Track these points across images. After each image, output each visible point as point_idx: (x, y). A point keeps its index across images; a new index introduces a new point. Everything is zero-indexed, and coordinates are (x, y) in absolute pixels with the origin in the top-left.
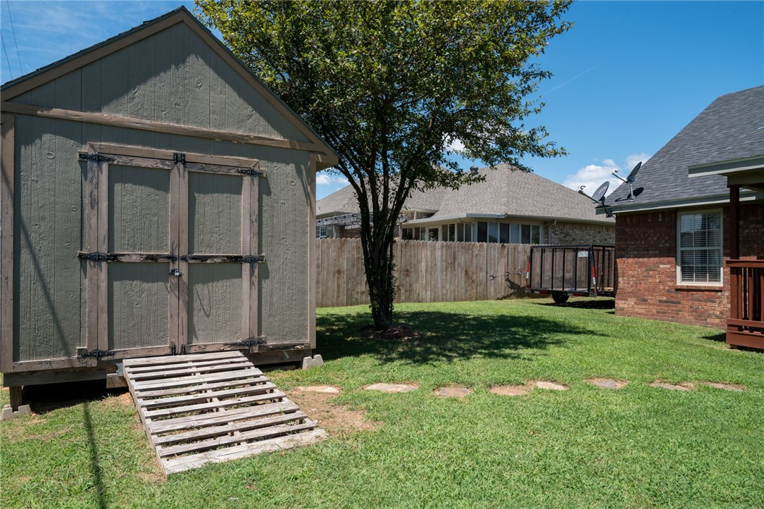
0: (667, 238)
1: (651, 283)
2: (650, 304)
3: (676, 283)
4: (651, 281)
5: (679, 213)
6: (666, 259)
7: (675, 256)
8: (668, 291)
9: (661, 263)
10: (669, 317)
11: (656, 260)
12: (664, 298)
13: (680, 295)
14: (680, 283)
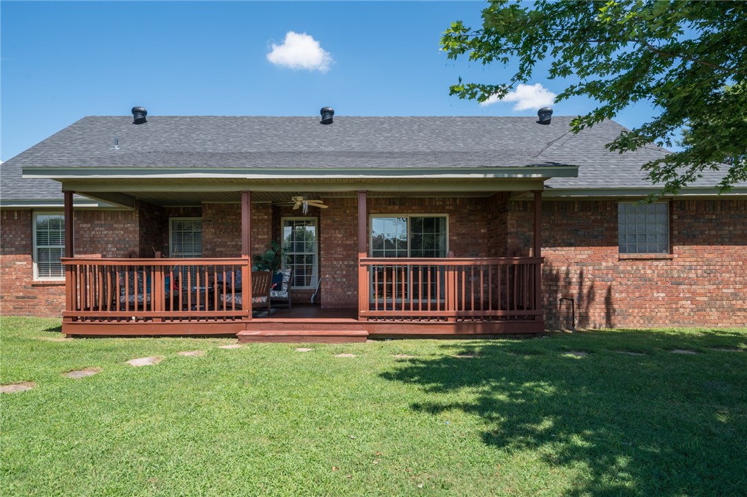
0: (23, 236)
1: (7, 280)
2: (6, 301)
3: (32, 279)
4: (7, 278)
5: (35, 213)
6: (22, 257)
7: (31, 253)
8: (25, 287)
9: (17, 260)
10: (26, 311)
11: (12, 257)
12: (21, 294)
13: (36, 290)
14: (37, 278)
